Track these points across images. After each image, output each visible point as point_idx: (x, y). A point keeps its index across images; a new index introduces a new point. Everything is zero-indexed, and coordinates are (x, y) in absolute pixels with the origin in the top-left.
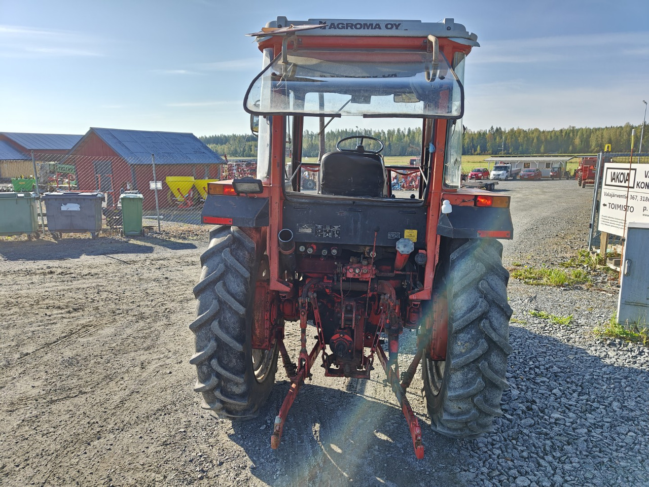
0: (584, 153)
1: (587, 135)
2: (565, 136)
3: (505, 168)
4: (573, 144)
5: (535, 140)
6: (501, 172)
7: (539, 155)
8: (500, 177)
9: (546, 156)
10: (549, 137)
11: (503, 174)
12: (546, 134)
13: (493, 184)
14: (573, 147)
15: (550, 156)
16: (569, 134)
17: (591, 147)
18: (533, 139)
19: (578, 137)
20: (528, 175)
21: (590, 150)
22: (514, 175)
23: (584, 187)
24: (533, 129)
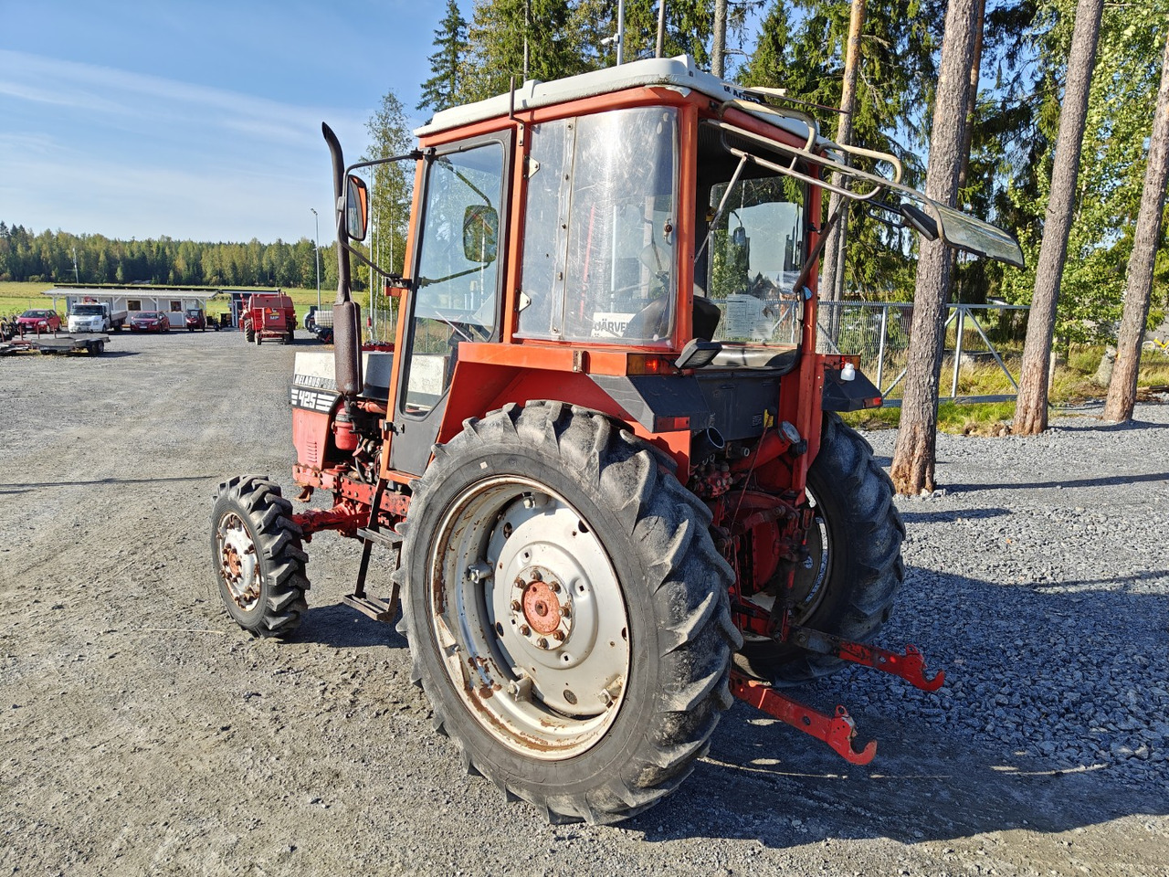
0: (196, 285)
1: (195, 255)
2: (158, 253)
3: (98, 310)
4: (174, 268)
5: (102, 258)
6: (91, 318)
7: (115, 285)
8: (91, 327)
9: (129, 288)
10: (128, 254)
11: (96, 322)
12: (122, 246)
13: (101, 342)
14: (175, 273)
15: (137, 288)
16: (164, 249)
17: (205, 275)
18: (98, 256)
19: (180, 256)
20: (147, 324)
21: (204, 280)
22: (117, 324)
23: (259, 343)
24: (92, 235)
